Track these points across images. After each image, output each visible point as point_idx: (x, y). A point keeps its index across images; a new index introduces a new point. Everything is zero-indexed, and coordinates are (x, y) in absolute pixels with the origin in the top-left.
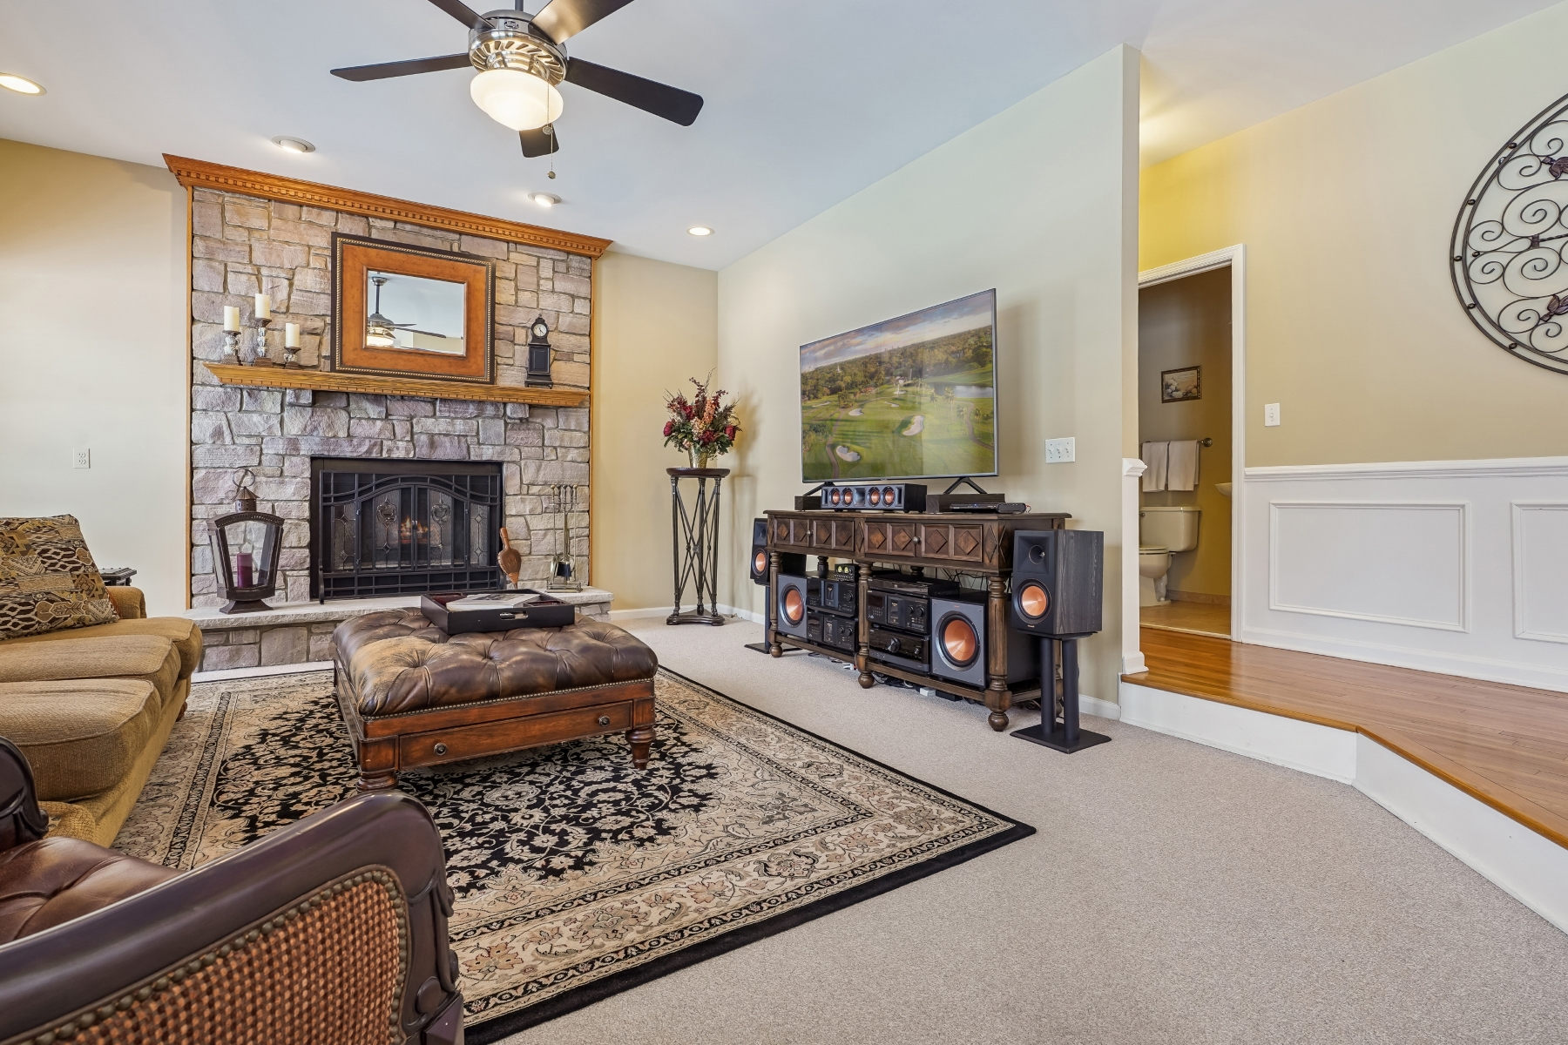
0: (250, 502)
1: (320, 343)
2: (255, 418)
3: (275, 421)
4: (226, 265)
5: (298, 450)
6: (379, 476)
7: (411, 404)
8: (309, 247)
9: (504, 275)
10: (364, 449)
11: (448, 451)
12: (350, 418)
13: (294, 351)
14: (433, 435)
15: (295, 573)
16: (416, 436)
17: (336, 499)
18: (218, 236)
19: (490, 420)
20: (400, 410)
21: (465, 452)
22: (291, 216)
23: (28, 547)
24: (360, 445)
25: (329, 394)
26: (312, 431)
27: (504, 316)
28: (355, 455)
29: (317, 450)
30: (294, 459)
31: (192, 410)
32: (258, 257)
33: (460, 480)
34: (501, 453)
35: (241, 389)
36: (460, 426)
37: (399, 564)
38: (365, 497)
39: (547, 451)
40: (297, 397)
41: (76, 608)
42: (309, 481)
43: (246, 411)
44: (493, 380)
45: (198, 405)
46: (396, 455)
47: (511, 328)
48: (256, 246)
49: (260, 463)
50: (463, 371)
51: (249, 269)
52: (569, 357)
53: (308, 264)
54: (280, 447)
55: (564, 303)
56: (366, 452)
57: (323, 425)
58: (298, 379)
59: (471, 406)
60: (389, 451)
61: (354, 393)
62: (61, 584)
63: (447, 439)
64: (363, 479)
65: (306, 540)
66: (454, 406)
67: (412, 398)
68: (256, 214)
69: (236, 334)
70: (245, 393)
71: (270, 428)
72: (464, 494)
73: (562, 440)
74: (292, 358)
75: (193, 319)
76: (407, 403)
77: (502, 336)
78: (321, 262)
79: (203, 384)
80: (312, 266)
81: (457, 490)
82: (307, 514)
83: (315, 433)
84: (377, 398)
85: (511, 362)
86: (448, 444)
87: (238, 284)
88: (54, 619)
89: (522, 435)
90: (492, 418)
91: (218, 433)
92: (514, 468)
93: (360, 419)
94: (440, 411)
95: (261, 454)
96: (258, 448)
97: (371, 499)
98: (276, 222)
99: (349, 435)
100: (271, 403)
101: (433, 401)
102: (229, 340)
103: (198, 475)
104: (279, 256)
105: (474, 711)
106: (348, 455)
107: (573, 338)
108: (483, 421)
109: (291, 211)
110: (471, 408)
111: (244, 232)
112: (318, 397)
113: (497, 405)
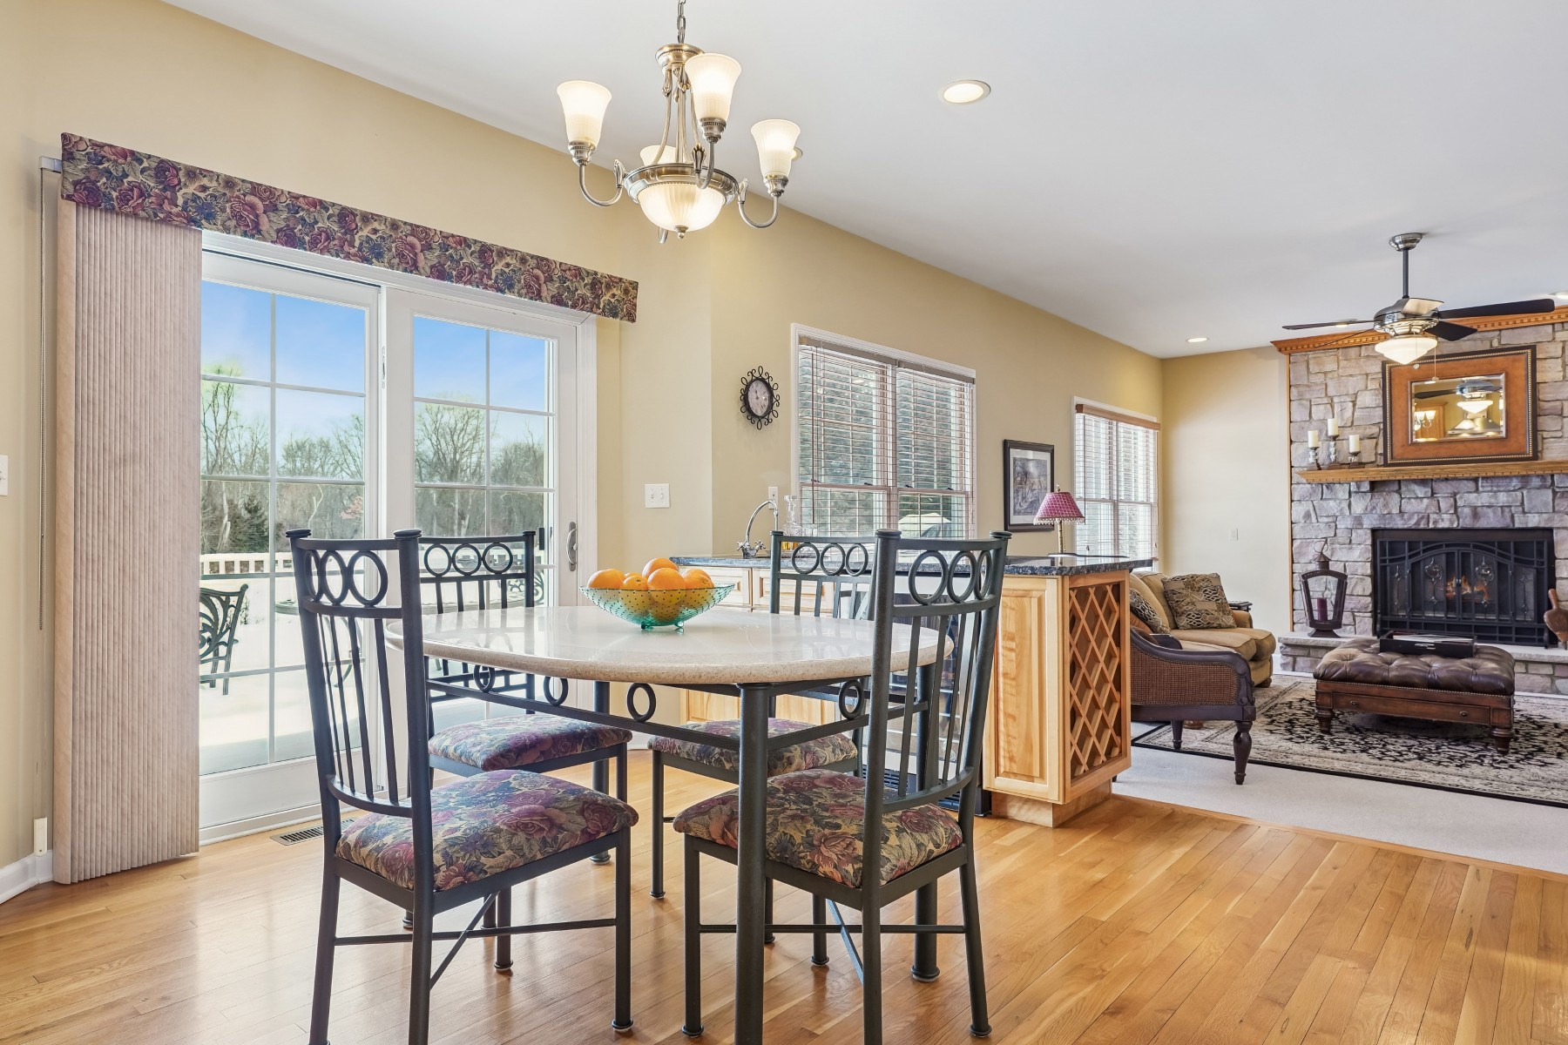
0: (1324, 563)
1: (1377, 444)
2: (1331, 503)
3: (1345, 505)
4: (1310, 401)
5: (1361, 524)
6: (1425, 543)
7: (1454, 483)
8: (1367, 375)
9: (1547, 355)
10: (1413, 521)
11: (1490, 520)
12: (1402, 498)
13: (1355, 454)
14: (1476, 508)
15: (1361, 614)
16: (1459, 510)
17: (1391, 561)
18: (1306, 383)
19: (1537, 491)
20: (1444, 490)
21: (1508, 520)
22: (1353, 356)
23: (1199, 588)
24: (1410, 519)
25: (1384, 483)
26: (1372, 510)
27: (1550, 393)
28: (1406, 526)
29: (1376, 524)
30: (1359, 531)
31: (1292, 501)
32: (1331, 392)
33: (1503, 545)
34: (1549, 520)
35: (1322, 484)
36: (1503, 498)
37: (1446, 615)
38: (1414, 560)
40: (1358, 487)
41: (1217, 619)
42: (1370, 548)
43: (1326, 499)
44: (1535, 457)
45: (1295, 498)
46: (1441, 525)
47: (1558, 403)
48: (1330, 384)
49: (1335, 535)
50: (1503, 450)
51: (1325, 401)
53: (1367, 387)
54: (1349, 523)
56: (1415, 524)
57: (1380, 505)
58: (1358, 474)
59: (1515, 480)
60: (1435, 522)
61: (1403, 480)
62: (1211, 606)
63: (1489, 510)
64: (1412, 545)
65: (1369, 590)
66: (1496, 481)
67: (1455, 479)
68: (1329, 362)
69: (1315, 449)
70: (1324, 487)
71: (1342, 509)
72: (1509, 558)
74: (1354, 459)
75: (1291, 442)
76: (1450, 482)
77: (1547, 412)
78: (1375, 385)
79: (1298, 483)
80: (1369, 388)
81: (1499, 554)
82: (1369, 572)
83: (1374, 512)
84: (1423, 482)
85: (1559, 434)
86: (1491, 515)
87: (1318, 412)
88: (1209, 623)
90: (1538, 489)
91: (1307, 516)
92: (1565, 534)
93: (1409, 498)
94: (1482, 487)
95: (1336, 528)
96: (1334, 524)
97: (1419, 562)
98: (1343, 363)
99: (1400, 512)
100: (1342, 492)
101: (1476, 480)
102: (1312, 453)
103: (1296, 543)
104: (1345, 386)
106: (1400, 527)
108: (1528, 492)
109: (1353, 352)
110: (1515, 483)
111: (1322, 376)
112: (1375, 486)
113: (1542, 477)
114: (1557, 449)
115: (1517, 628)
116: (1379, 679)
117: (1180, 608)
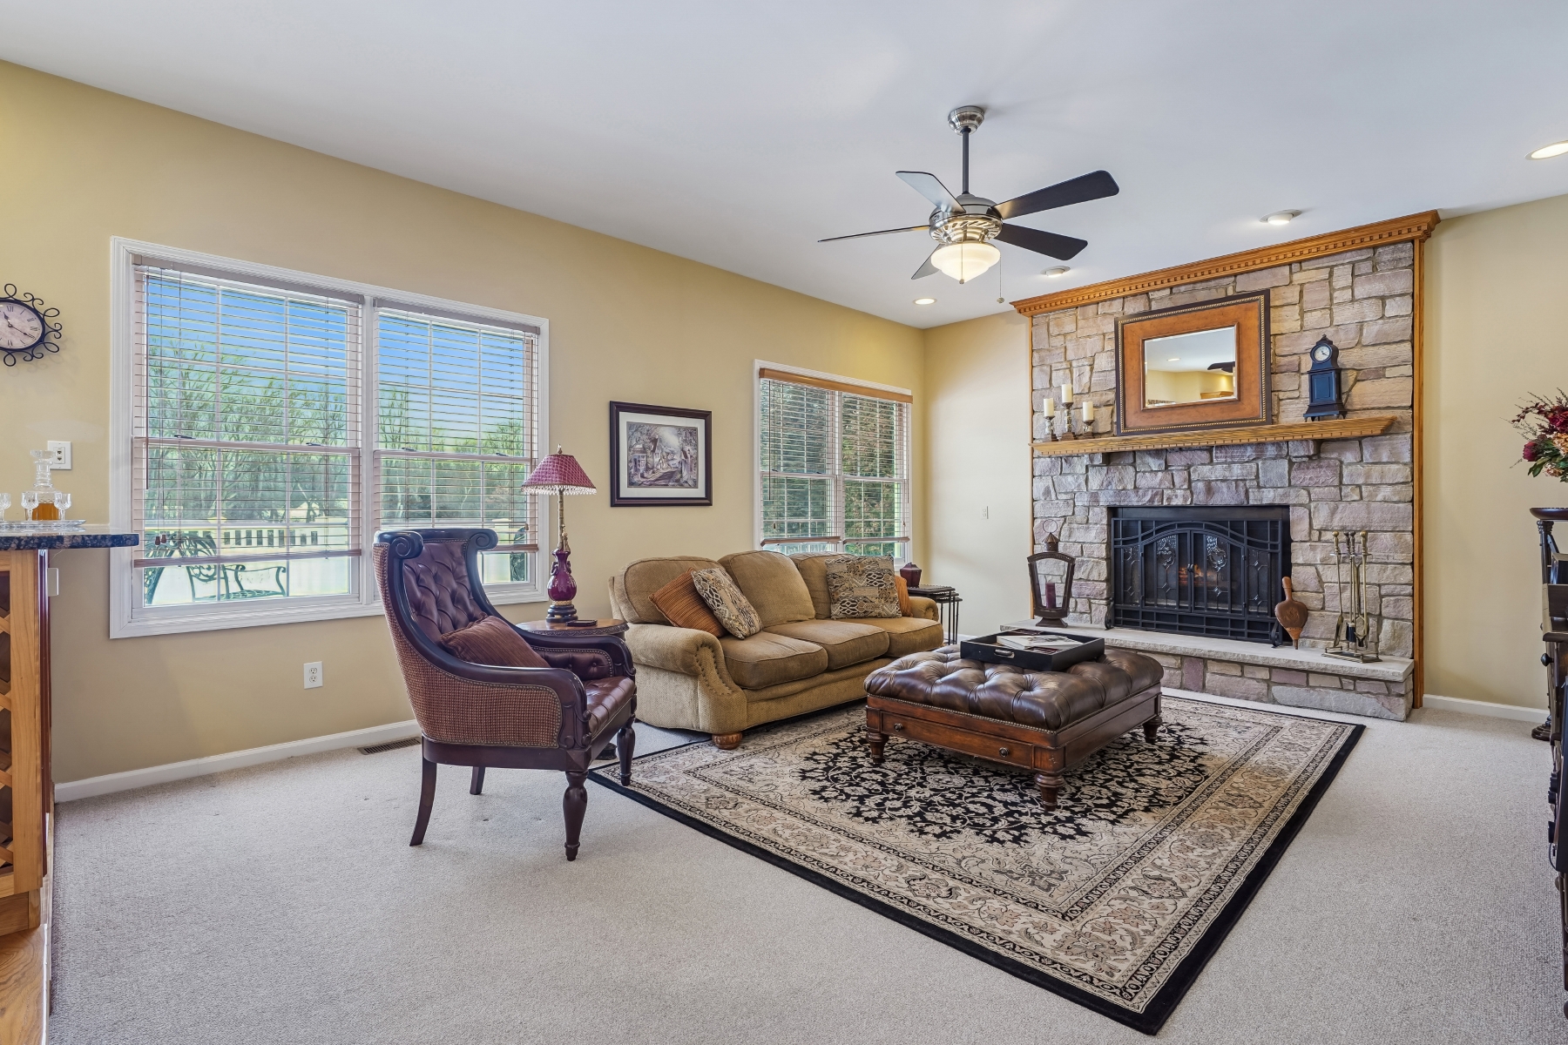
0: (1053, 544)
1: (1113, 411)
2: (1070, 478)
3: (1082, 480)
4: (1051, 366)
5: (1098, 501)
6: (1158, 522)
7: (1188, 454)
8: (1104, 335)
9: (1285, 302)
10: (1147, 498)
11: (1225, 497)
12: (1137, 472)
13: (1089, 423)
14: (1209, 482)
15: (1097, 601)
16: (1193, 484)
17: (1124, 542)
18: (1047, 346)
19: (1273, 462)
20: (1177, 461)
21: (1244, 496)
22: (1091, 315)
23: (863, 572)
24: (1144, 495)
25: (1120, 454)
26: (1107, 486)
27: (1287, 346)
28: (1140, 504)
29: (1113, 502)
30: (1096, 509)
31: (1033, 476)
32: (1070, 355)
33: (1235, 525)
34: (1286, 495)
35: (1061, 458)
36: (1237, 470)
37: (1178, 603)
38: (1147, 542)
39: (1346, 490)
40: (1093, 460)
41: (877, 607)
42: (1105, 527)
43: (1065, 474)
44: (1271, 418)
45: (1036, 473)
46: (1174, 503)
47: (1296, 357)
48: (1069, 346)
49: (1074, 513)
50: (1236, 414)
51: (1064, 365)
52: (1379, 373)
53: (1104, 349)
54: (1086, 500)
55: (1370, 311)
56: (1149, 501)
57: (1115, 480)
59: (1249, 449)
60: (1169, 499)
61: (1139, 451)
62: (873, 593)
63: (1224, 484)
64: (1145, 525)
65: (1104, 576)
66: (1231, 451)
67: (1189, 449)
68: (1067, 322)
69: (1051, 418)
70: (1063, 461)
71: (1079, 485)
72: (1241, 540)
73: (1368, 476)
74: (1089, 429)
75: (1033, 412)
76: (1185, 453)
77: (1284, 369)
78: (1110, 346)
79: (1039, 457)
80: (1106, 349)
81: (1232, 536)
82: (1104, 555)
83: (1109, 488)
84: (1157, 453)
85: (1296, 394)
86: (1225, 490)
87: (1058, 379)
88: (866, 612)
89: (1310, 474)
90: (1274, 459)
91: (1047, 492)
92: (1302, 512)
93: (1144, 472)
94: (1217, 457)
95: (1074, 506)
96: (1072, 501)
97: (1152, 543)
99: (1135, 487)
100: (1080, 466)
101: (1210, 449)
102: (1048, 423)
103: (1037, 522)
104: (1084, 349)
105: (920, 710)
106: (1135, 504)
107: (1383, 350)
108: (1263, 463)
109: (1091, 309)
110: (1250, 452)
111: (1061, 338)
112: (1109, 458)
113: (1277, 444)
114: (1293, 412)
115: (1249, 622)
116: (921, 697)
117: (837, 594)
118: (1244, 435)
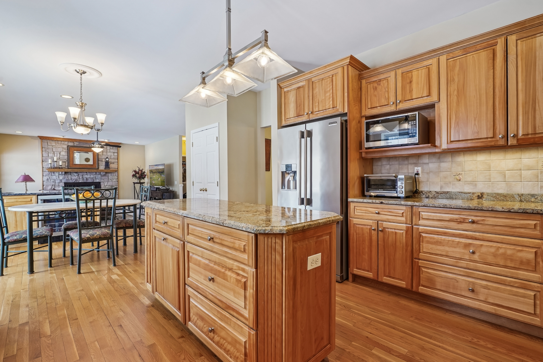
1: (66, 164)
2: (54, 177)
3: (58, 177)
4: (48, 152)
8: (63, 148)
10: (74, 181)
11: (90, 181)
13: (61, 166)
14: (87, 178)
16: (84, 178)
18: (47, 147)
20: (81, 174)
21: (93, 181)
24: (73, 180)
25: (67, 172)
27: (100, 157)
29: (66, 181)
30: (61, 183)
31: (43, 176)
32: (54, 150)
34: (100, 181)
36: (92, 176)
39: (109, 180)
40: (62, 173)
42: (64, 186)
43: (53, 176)
44: (98, 169)
46: (80, 182)
47: (102, 160)
48: (53, 148)
50: (93, 167)
52: (113, 163)
53: (63, 151)
54: (59, 181)
55: (112, 154)
57: (66, 177)
58: (62, 170)
60: (79, 181)
61: (72, 172)
63: (90, 179)
64: (74, 186)
66: (91, 173)
67: (83, 172)
68: (53, 144)
70: (52, 173)
73: (112, 178)
74: (61, 167)
75: (43, 161)
77: (100, 161)
78: (65, 150)
79: (45, 172)
83: (65, 179)
84: (76, 173)
85: (102, 165)
87: (50, 155)
89: (104, 177)
91: (48, 179)
92: (103, 183)
93: (73, 176)
95: (55, 182)
98: (57, 144)
100: (57, 174)
101: (87, 172)
102: (50, 165)
103: (44, 186)
104: (58, 150)
106: (71, 182)
107: (114, 160)
108: (97, 175)
109: (60, 142)
110: (94, 173)
111: (52, 146)
112: (65, 173)
113: (99, 173)
114: (102, 167)
118: (93, 170)
